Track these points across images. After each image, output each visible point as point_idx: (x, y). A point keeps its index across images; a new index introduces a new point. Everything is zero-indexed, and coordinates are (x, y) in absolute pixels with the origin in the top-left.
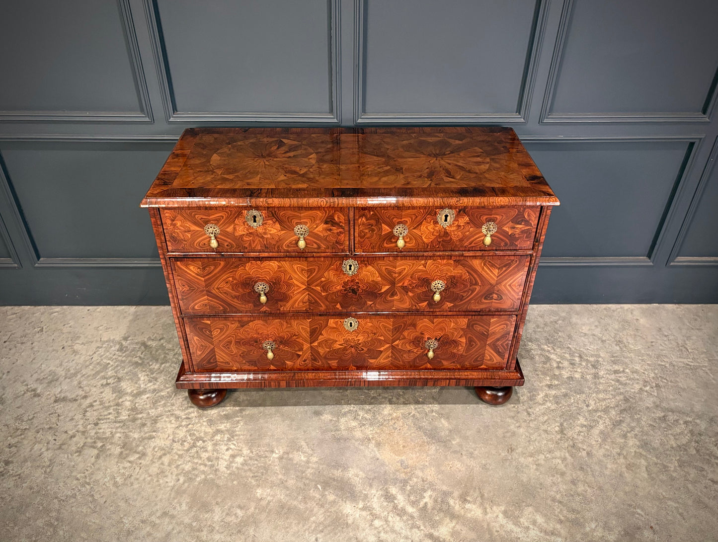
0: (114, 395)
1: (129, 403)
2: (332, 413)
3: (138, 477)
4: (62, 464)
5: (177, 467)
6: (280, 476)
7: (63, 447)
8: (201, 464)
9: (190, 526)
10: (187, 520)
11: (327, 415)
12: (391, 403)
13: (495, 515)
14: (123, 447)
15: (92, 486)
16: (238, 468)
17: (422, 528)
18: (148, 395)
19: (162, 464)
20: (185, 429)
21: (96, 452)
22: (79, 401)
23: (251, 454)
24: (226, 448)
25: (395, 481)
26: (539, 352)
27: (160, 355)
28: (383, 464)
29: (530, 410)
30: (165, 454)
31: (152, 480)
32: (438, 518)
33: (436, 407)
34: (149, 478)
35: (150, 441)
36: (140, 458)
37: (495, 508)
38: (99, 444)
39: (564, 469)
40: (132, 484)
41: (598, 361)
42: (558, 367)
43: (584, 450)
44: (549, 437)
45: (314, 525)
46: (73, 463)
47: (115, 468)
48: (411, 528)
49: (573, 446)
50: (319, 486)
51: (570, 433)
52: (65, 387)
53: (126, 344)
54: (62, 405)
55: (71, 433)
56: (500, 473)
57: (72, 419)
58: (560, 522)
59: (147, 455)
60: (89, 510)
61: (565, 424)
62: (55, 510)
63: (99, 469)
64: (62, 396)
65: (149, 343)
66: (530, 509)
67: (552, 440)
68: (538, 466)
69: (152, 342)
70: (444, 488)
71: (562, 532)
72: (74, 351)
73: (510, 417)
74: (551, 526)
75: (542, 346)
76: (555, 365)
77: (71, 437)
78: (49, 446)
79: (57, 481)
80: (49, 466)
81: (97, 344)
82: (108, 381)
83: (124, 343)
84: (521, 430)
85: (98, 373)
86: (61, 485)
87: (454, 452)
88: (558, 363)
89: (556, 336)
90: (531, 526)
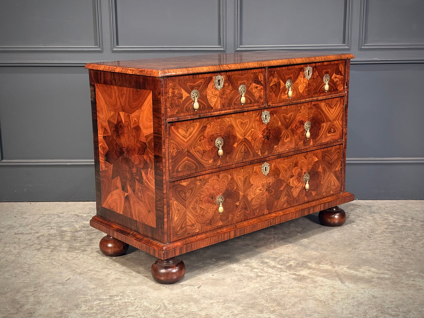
0: (58, 232)
1: (70, 234)
3: (82, 257)
4: (27, 254)
7: (26, 248)
13: (341, 268)
15: (50, 260)
17: (288, 271)
21: (50, 250)
22: (33, 234)
26: (380, 217)
32: (299, 269)
35: (88, 246)
36: (82, 252)
37: (341, 266)
38: (52, 248)
39: (394, 255)
40: (79, 259)
43: (409, 248)
44: (384, 244)
46: (35, 253)
47: (65, 255)
48: (281, 271)
49: (402, 247)
50: (213, 259)
51: (400, 243)
52: (21, 229)
53: (63, 215)
54: (20, 235)
55: (30, 244)
56: (346, 256)
57: (29, 240)
58: (389, 270)
59: (87, 251)
60: (50, 267)
61: (397, 241)
62: (26, 267)
63: (54, 255)
64: (20, 232)
65: (80, 215)
66: (367, 266)
67: (387, 246)
68: (374, 253)
69: (82, 214)
70: (304, 260)
71: (389, 273)
72: (24, 218)
73: (355, 238)
74: (381, 271)
75: (383, 215)
76: (392, 221)
77: (31, 245)
78: (15, 248)
79: (25, 259)
80: (18, 254)
81: (41, 215)
82: (52, 228)
83: (61, 215)
84: (363, 242)
85: (44, 225)
86: (29, 260)
87: (312, 249)
88: (394, 220)
89: (394, 211)
90: (367, 272)
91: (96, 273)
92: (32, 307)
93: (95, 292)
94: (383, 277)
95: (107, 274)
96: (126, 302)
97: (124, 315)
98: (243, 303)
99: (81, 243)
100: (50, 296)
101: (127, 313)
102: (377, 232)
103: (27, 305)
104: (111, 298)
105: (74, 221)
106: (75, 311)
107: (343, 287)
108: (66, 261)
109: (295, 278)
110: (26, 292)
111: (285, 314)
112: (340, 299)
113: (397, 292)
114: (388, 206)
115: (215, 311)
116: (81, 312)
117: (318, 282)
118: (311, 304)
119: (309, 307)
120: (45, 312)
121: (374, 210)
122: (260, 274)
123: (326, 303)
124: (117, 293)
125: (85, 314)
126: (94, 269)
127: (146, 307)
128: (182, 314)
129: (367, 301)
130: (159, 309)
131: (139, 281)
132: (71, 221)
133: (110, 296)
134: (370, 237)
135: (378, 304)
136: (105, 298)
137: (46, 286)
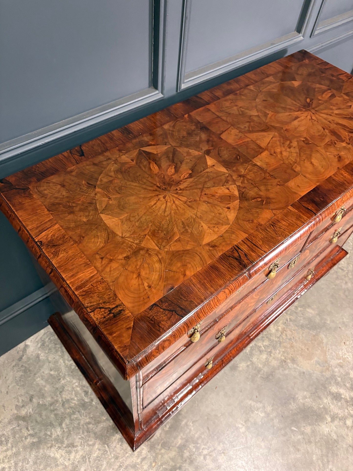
18: (83, 469)
24: (202, 458)
25: (328, 381)
27: (48, 417)
28: (310, 374)
50: (293, 428)
65: (23, 412)
69: (25, 410)
105: (35, 440)
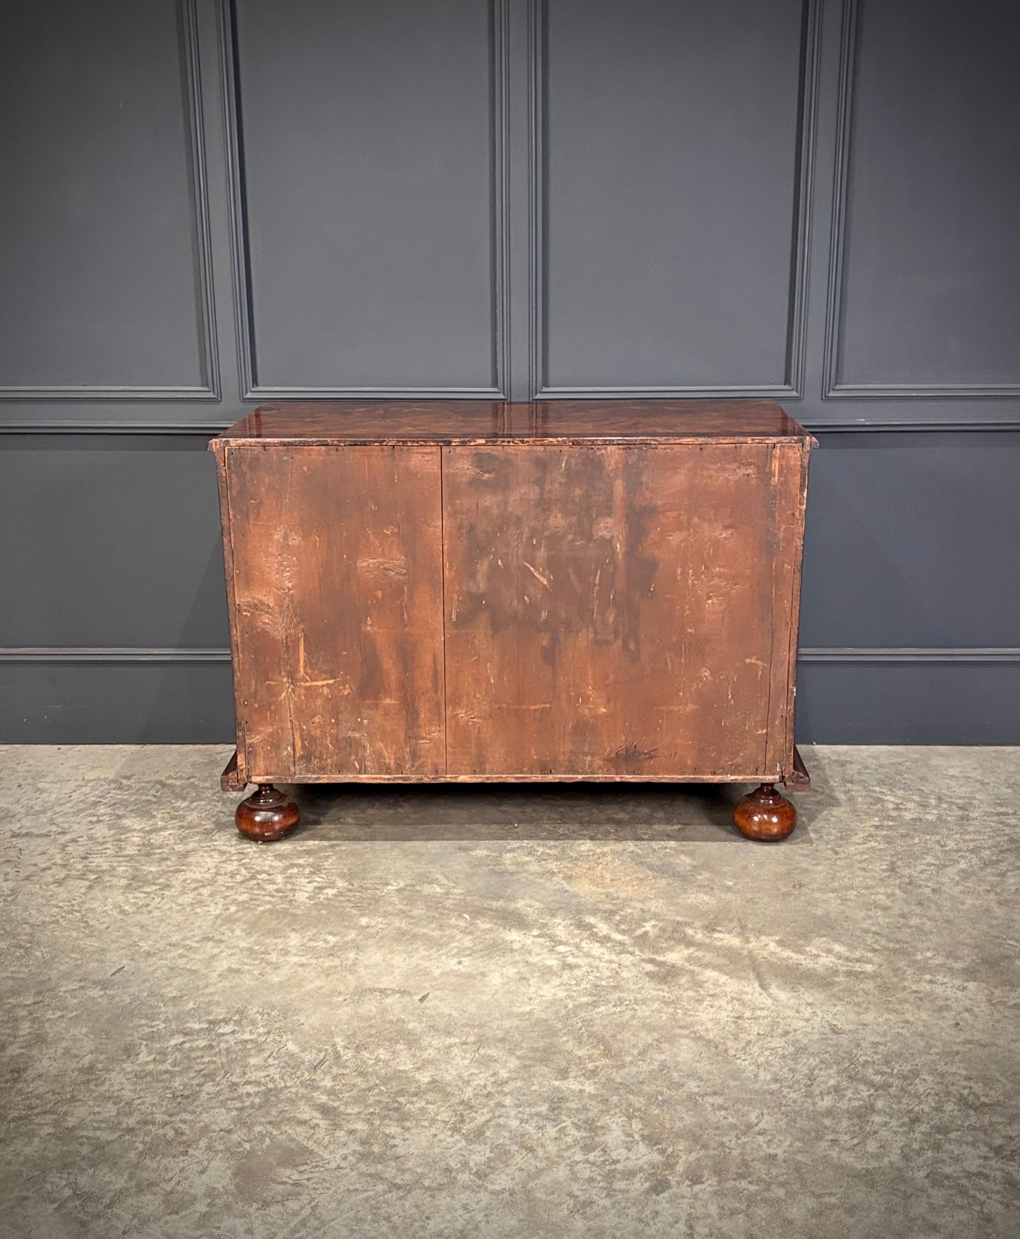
0: (112, 832)
1: (139, 839)
2: (490, 849)
3: (159, 906)
4: (32, 894)
5: (225, 898)
6: (400, 907)
7: (31, 878)
8: (264, 895)
9: (251, 950)
10: (243, 944)
11: (482, 850)
12: (592, 838)
13: (762, 944)
14: (133, 879)
15: (84, 913)
16: (327, 899)
17: (637, 953)
18: (169, 832)
19: (200, 894)
20: (236, 863)
21: (87, 883)
22: (53, 837)
23: (350, 887)
25: (594, 912)
26: (864, 793)
27: (188, 793)
28: (575, 896)
29: (838, 849)
30: (204, 886)
31: (184, 909)
32: (665, 945)
33: (672, 843)
34: (179, 908)
35: (177, 875)
36: (160, 889)
37: (763, 938)
38: (92, 877)
39: (890, 904)
40: (150, 912)
41: (970, 804)
42: (897, 809)
43: (928, 887)
44: (868, 874)
45: (455, 951)
46: (50, 893)
47: (120, 898)
48: (621, 953)
49: (911, 883)
50: (465, 915)
51: (907, 872)
52: (27, 822)
53: (129, 783)
54: (24, 840)
55: (44, 866)
56: (778, 906)
57: (44, 853)
58: (874, 950)
59: (173, 886)
60: (81, 935)
61: (899, 863)
62: (26, 934)
63: (94, 899)
64: (24, 831)
65: (169, 782)
66: (825, 939)
67: (874, 877)
68: (844, 900)
69: (174, 781)
70: (679, 919)
71: (876, 959)
72: (38, 790)
73: (802, 855)
74: (858, 954)
75: (871, 788)
76: (891, 806)
77: (44, 870)
78: (8, 877)
79: (25, 908)
80: (11, 895)
81: (77, 783)
82: (101, 818)
83: (124, 782)
84: (820, 868)
85: (83, 810)
86: (34, 912)
87: (699, 886)
88: (897, 804)
89: (898, 778)
90: (824, 954)
91: (185, 953)
92: (23, 1051)
93: (176, 1011)
94: (859, 969)
95: (210, 958)
96: (246, 1041)
97: (237, 1080)
98: (521, 1048)
99: (160, 866)
100: (70, 1018)
101: (245, 1073)
102: (855, 839)
103: (14, 1046)
104: (213, 1030)
105: (154, 800)
106: (124, 1065)
107: (764, 1000)
108: (120, 917)
109: (653, 973)
110: (14, 1006)
111: (619, 1080)
112: (753, 1038)
113: (891, 1017)
114: (886, 762)
115: (454, 1072)
116: (136, 1068)
117: (706, 985)
118: (685, 1052)
119: (679, 1059)
120: (51, 1068)
121: (851, 772)
122: (570, 960)
123: (720, 1047)
124: (227, 1013)
125: (146, 1076)
126: (183, 940)
127: (292, 1055)
128: (375, 1077)
129: (818, 1041)
130: (322, 1062)
131: (282, 979)
132: (147, 801)
133: (210, 1022)
134: (836, 853)
135: (844, 1052)
136: (197, 1026)
137: (63, 989)
